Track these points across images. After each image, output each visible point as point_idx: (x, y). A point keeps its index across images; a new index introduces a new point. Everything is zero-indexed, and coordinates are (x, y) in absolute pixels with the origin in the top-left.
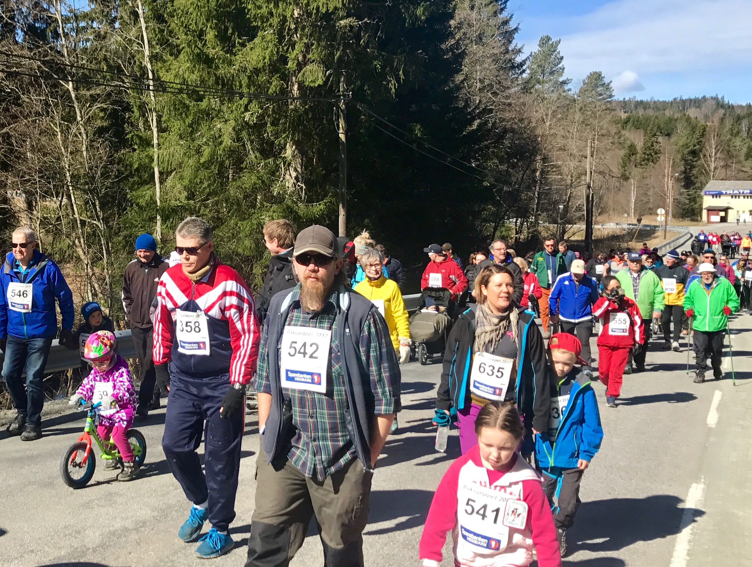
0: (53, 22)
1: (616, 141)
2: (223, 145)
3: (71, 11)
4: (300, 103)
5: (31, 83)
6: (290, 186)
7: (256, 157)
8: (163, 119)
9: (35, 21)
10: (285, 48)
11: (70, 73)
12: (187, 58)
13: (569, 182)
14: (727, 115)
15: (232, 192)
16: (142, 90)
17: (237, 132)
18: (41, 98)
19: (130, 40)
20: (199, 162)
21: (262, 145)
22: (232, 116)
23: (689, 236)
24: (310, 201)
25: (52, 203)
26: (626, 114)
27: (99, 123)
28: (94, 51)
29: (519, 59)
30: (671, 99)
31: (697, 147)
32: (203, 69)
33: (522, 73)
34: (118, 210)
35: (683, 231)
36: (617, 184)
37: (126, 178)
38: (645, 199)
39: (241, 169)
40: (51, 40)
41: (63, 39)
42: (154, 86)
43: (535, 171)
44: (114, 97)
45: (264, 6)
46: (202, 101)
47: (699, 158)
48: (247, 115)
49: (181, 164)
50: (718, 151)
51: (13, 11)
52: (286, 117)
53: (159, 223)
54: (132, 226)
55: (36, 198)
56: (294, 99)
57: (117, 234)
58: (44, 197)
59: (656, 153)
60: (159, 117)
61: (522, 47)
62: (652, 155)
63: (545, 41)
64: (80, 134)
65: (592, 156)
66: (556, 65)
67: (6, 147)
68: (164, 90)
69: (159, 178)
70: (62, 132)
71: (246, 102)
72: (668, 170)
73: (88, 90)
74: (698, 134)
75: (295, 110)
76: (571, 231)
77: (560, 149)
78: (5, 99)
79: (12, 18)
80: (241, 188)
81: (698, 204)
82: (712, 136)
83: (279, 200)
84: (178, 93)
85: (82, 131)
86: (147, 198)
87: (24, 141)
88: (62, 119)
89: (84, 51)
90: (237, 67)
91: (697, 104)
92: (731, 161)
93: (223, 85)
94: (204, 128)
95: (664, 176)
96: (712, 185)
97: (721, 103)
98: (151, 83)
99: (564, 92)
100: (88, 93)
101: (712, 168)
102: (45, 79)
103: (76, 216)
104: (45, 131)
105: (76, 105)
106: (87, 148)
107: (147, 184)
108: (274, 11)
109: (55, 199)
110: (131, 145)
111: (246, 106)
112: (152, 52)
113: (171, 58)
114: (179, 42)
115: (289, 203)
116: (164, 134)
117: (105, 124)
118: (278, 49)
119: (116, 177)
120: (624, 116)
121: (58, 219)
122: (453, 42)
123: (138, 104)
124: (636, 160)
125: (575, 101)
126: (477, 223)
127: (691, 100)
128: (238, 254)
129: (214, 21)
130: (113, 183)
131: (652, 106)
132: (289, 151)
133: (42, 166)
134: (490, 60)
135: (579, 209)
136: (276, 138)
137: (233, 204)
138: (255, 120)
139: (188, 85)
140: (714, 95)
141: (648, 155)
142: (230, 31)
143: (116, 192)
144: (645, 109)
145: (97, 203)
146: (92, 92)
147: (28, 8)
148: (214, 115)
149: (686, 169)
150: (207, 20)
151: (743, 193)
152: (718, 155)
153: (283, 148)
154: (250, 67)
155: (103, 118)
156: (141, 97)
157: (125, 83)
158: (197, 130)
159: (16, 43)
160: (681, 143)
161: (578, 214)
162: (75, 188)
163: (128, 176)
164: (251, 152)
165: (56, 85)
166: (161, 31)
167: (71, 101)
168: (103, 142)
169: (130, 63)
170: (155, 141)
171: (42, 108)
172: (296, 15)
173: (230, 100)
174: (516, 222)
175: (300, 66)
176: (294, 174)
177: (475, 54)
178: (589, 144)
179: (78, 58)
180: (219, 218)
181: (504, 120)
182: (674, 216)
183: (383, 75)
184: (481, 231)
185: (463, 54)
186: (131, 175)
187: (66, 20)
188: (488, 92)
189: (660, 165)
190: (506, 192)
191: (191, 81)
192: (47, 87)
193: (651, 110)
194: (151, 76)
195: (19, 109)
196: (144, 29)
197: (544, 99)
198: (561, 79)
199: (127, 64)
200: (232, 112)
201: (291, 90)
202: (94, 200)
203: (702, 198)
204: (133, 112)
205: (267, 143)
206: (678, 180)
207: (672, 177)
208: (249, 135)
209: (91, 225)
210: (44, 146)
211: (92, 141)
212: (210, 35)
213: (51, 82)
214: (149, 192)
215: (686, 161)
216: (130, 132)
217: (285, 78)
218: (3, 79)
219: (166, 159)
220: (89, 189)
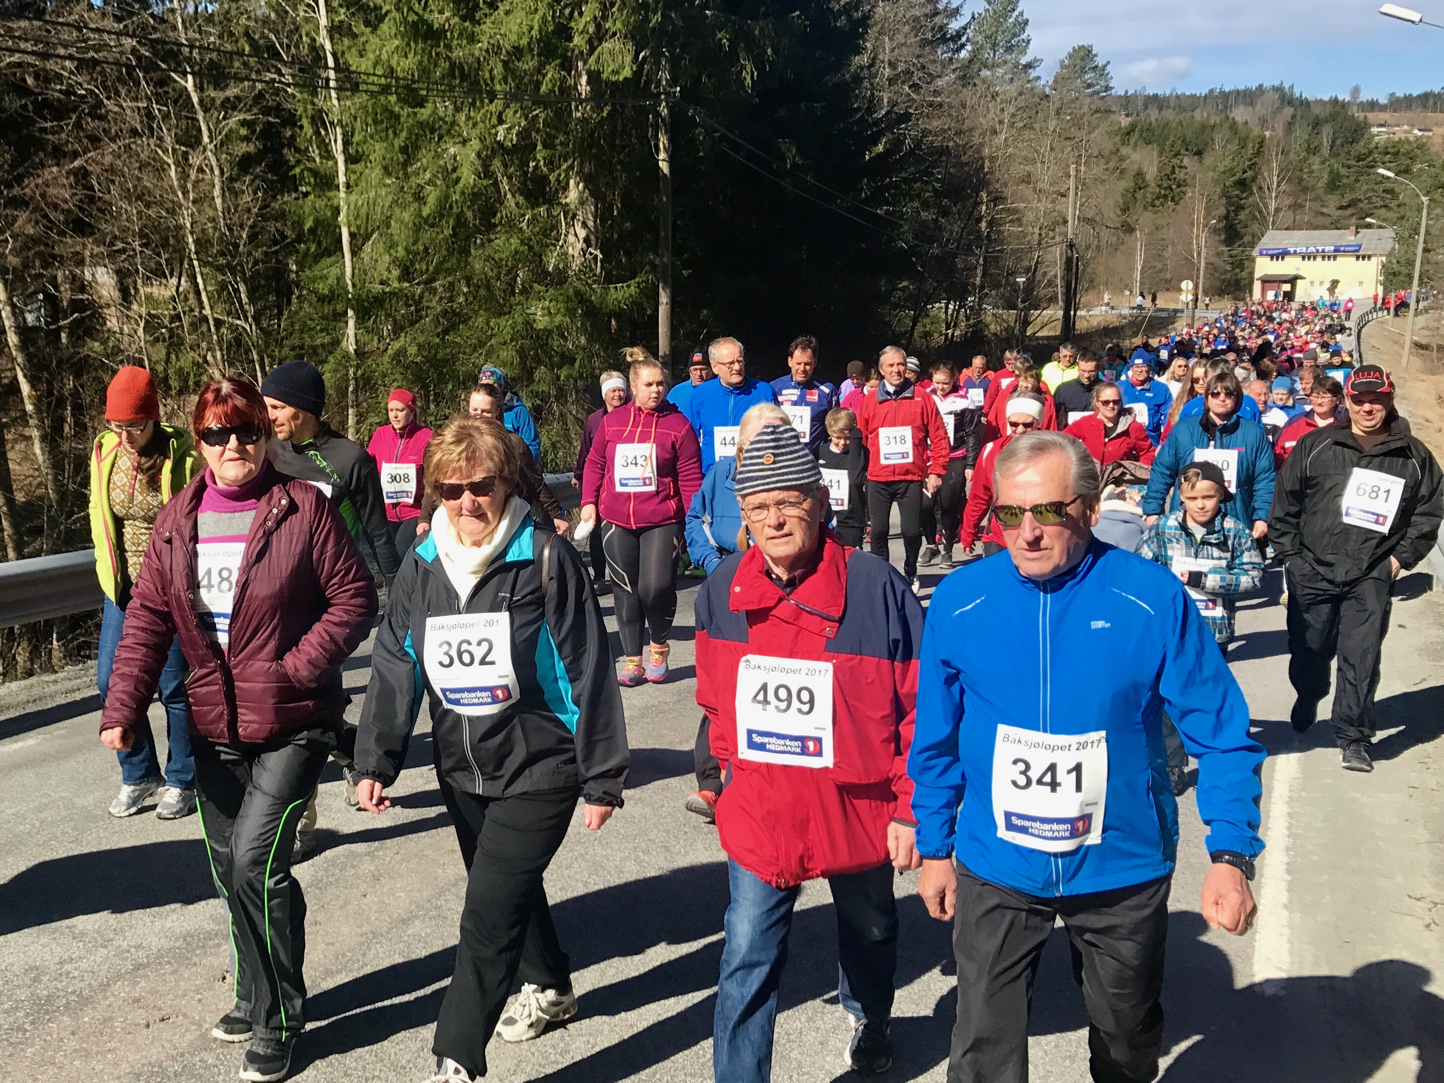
1: (1113, 166)
2: (461, 185)
4: (592, 109)
5: (119, 79)
6: (576, 255)
7: (517, 204)
8: (357, 138)
10: (567, 12)
11: (189, 60)
12: (393, 31)
13: (1036, 237)
14: (1298, 117)
15: (477, 266)
16: (316, 88)
17: (484, 161)
18: (140, 105)
20: (420, 216)
21: (524, 183)
22: (475, 133)
24: (610, 279)
25: (164, 289)
26: (1129, 119)
27: (242, 148)
29: (955, 25)
30: (1204, 91)
31: (1249, 174)
32: (423, 51)
33: (958, 50)
36: (1115, 239)
37: (291, 245)
38: (1159, 265)
39: (491, 227)
42: (336, 80)
43: (979, 219)
44: (266, 100)
46: (422, 106)
47: (1252, 193)
48: (501, 129)
49: (390, 217)
50: (1283, 179)
52: (567, 133)
53: (351, 323)
55: (135, 282)
56: (581, 101)
58: (149, 278)
59: (1179, 186)
60: (348, 136)
62: (1171, 189)
64: (209, 166)
65: (1076, 191)
66: (1015, 35)
67: (81, 193)
68: (355, 88)
69: (351, 244)
70: (177, 164)
71: (499, 108)
72: (1199, 215)
73: (220, 89)
74: (1250, 152)
75: (584, 120)
76: (1039, 321)
77: (1022, 181)
78: (75, 107)
80: (493, 259)
81: (1246, 271)
82: (1274, 153)
83: (560, 278)
84: (380, 93)
85: (213, 162)
86: (331, 281)
87: (113, 182)
88: (177, 142)
89: (213, 18)
90: (483, 45)
91: (1248, 100)
92: (1303, 197)
93: (463, 77)
94: (425, 157)
95: (1192, 224)
96: (1272, 239)
97: (1287, 97)
98: (332, 74)
100: (221, 95)
101: (1273, 206)
102: (146, 72)
103: (207, 311)
104: (149, 164)
105: (200, 116)
106: (222, 192)
107: (329, 255)
109: (168, 282)
110: (300, 186)
111: (500, 115)
112: (332, 21)
113: (368, 30)
115: (577, 284)
116: (358, 167)
117: (251, 148)
118: (554, 12)
119: (275, 242)
120: (1125, 122)
121: (176, 317)
123: (310, 112)
124: (1145, 197)
125: (1047, 96)
126: (883, 312)
127: (1237, 92)
131: (1172, 105)
132: (573, 194)
133: (145, 226)
134: (907, 28)
135: (1052, 283)
136: (552, 170)
137: (479, 287)
138: (515, 138)
139: (397, 78)
141: (1165, 189)
144: (1161, 109)
145: (243, 288)
146: (229, 93)
148: (443, 132)
149: (1228, 212)
151: (1323, 251)
152: (1283, 187)
153: (563, 188)
154: (506, 46)
155: (248, 138)
156: (316, 101)
157: (283, 76)
158: (416, 158)
159: (92, 7)
160: (1222, 169)
162: (203, 263)
163: (295, 241)
164: (509, 196)
165: (164, 81)
167: (191, 108)
168: (253, 181)
169: (292, 40)
170: (342, 179)
171: (142, 122)
173: (473, 104)
174: (947, 308)
175: (593, 43)
176: (582, 233)
178: (1072, 173)
179: (200, 32)
180: (455, 314)
181: (930, 132)
183: (734, 56)
185: (867, 20)
186: (299, 239)
188: (903, 83)
189: (1186, 206)
191: (403, 71)
192: (148, 84)
193: (1171, 111)
194: (331, 62)
195: (100, 124)
197: (996, 94)
198: (1024, 60)
199: (286, 41)
201: (576, 84)
202: (237, 283)
203: (1254, 261)
204: (301, 127)
205: (534, 180)
206: (1215, 231)
207: (1204, 226)
208: (506, 166)
209: (233, 328)
210: (147, 190)
211: (231, 179)
213: (156, 76)
214: (335, 271)
215: (1228, 198)
216: (298, 162)
217: (567, 65)
218: (72, 72)
219: (363, 211)
220: (228, 265)
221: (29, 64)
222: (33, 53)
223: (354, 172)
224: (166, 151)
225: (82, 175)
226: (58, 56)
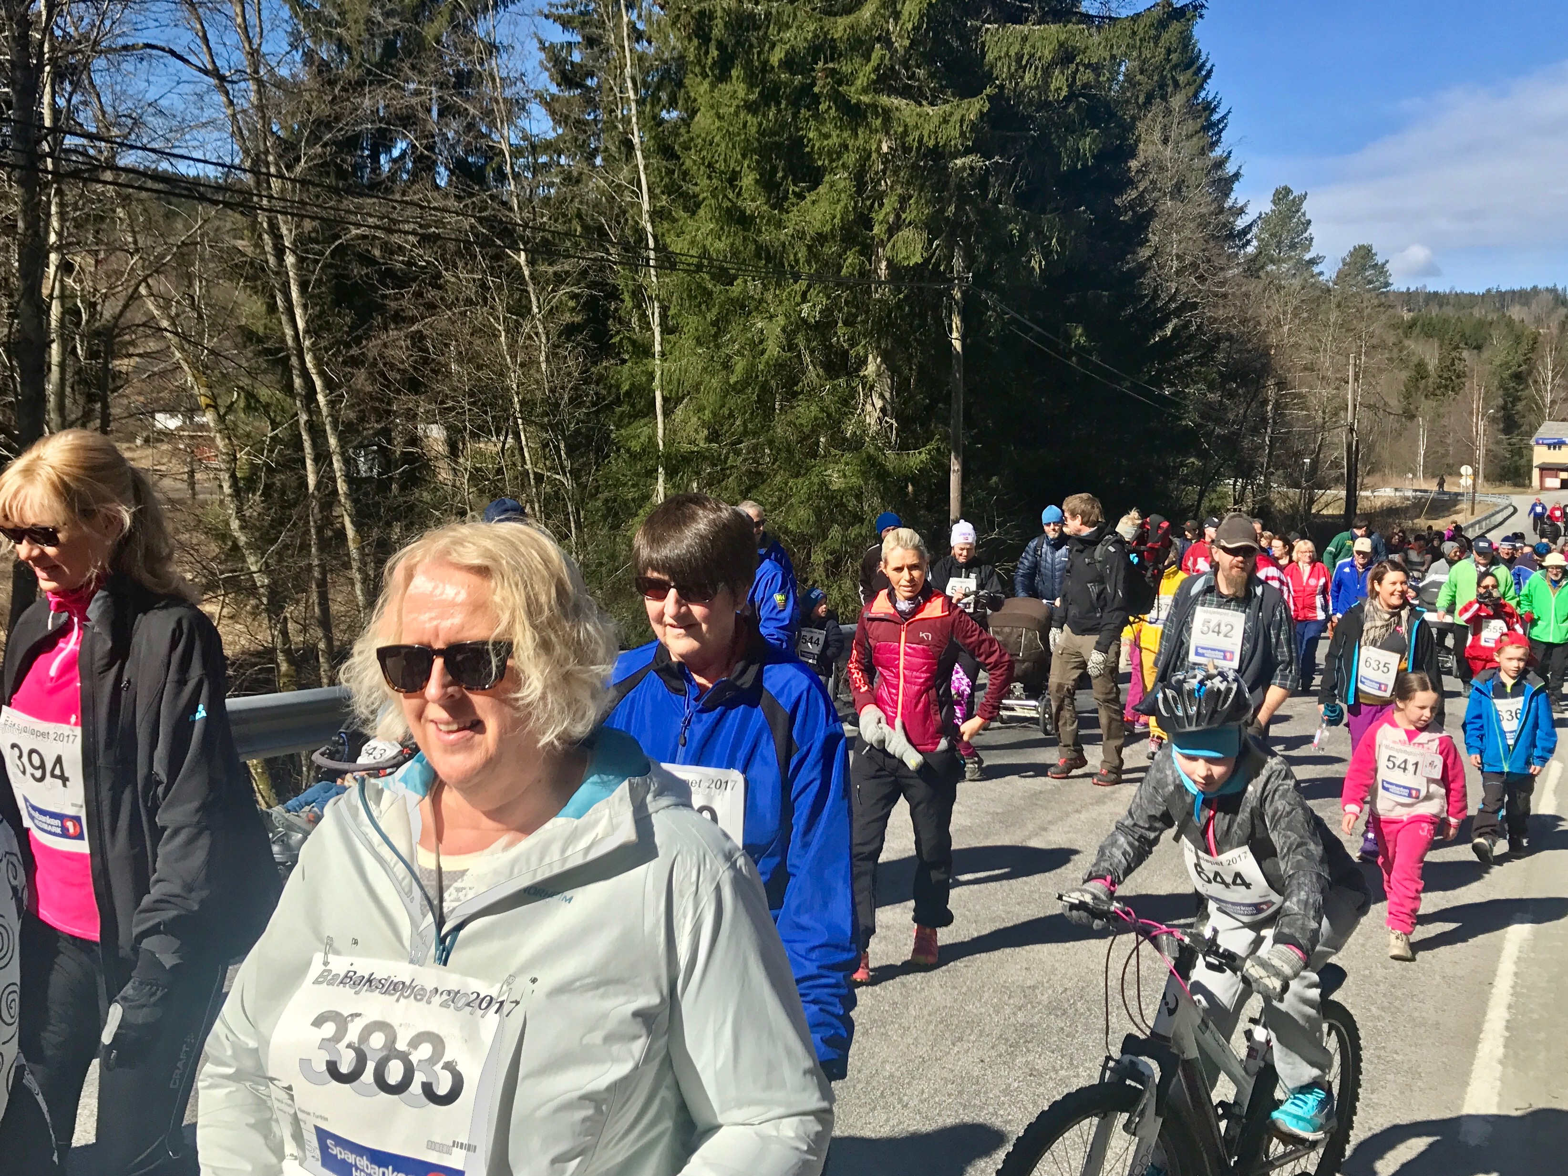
0: (496, 155)
1: (1395, 356)
2: (766, 356)
3: (525, 138)
4: (890, 290)
5: (458, 253)
6: (873, 423)
7: (818, 375)
8: (671, 313)
9: (467, 153)
10: (868, 203)
11: (522, 238)
12: (710, 216)
13: (1319, 420)
15: (779, 430)
16: (637, 266)
17: (788, 335)
18: (475, 276)
19: (619, 186)
20: (728, 382)
21: (828, 356)
22: (780, 310)
23: (1511, 509)
24: (903, 447)
25: (490, 446)
26: (1412, 314)
27: (567, 318)
28: (561, 203)
29: (1241, 223)
30: (1482, 290)
31: (1524, 367)
32: (735, 234)
33: (1244, 246)
34: (597, 459)
35: (1502, 501)
36: (1396, 425)
37: (609, 407)
38: (1441, 451)
39: (795, 395)
40: (493, 183)
41: (512, 183)
42: (656, 259)
43: (1265, 402)
44: (592, 276)
45: (834, 134)
46: (733, 284)
47: (1527, 387)
48: (805, 308)
49: (700, 384)
50: (1557, 374)
51: (433, 136)
52: (867, 312)
53: (661, 479)
54: (618, 484)
55: (463, 437)
56: (880, 283)
57: (593, 496)
58: (477, 435)
59: (1458, 377)
60: (664, 310)
61: (1246, 205)
62: (1452, 380)
63: (1282, 195)
64: (537, 334)
65: (1356, 380)
66: (1299, 234)
67: (417, 354)
68: (673, 267)
69: (663, 407)
70: (507, 331)
71: (804, 288)
72: (1477, 405)
73: (550, 264)
74: (1524, 347)
75: (882, 301)
76: (1323, 500)
77: (1306, 368)
78: (417, 277)
79: (431, 148)
80: (795, 424)
81: (1525, 459)
82: (1548, 349)
83: (855, 444)
84: (696, 272)
85: (541, 329)
86: (643, 439)
87: (447, 345)
88: (509, 311)
89: (546, 201)
90: (789, 231)
91: (1524, 300)
93: (769, 259)
94: (735, 329)
95: (1471, 413)
96: (1548, 429)
98: (652, 254)
99: (1313, 276)
100: (551, 270)
101: (1548, 401)
102: (482, 246)
103: (528, 466)
104: (481, 329)
105: (531, 288)
106: (547, 357)
107: (643, 417)
108: (850, 143)
109: (494, 439)
110: (619, 354)
111: (804, 295)
112: (654, 206)
113: (685, 215)
114: (697, 189)
115: (871, 450)
116: (671, 337)
117: (578, 319)
118: (856, 203)
119: (594, 404)
120: (1407, 316)
121: (499, 471)
122: (1134, 194)
123: (631, 288)
124: (1426, 386)
125: (1329, 290)
126: (1171, 486)
127: (1513, 292)
128: (787, 532)
129: (755, 157)
130: (587, 414)
131: (1452, 301)
132: (872, 367)
133: (474, 386)
134: (1192, 225)
135: (1335, 464)
136: (852, 346)
137: (781, 449)
138: (818, 315)
139: (710, 259)
140: (1550, 285)
141: (1446, 379)
142: (780, 174)
143: (593, 429)
144: (1441, 306)
145: (562, 446)
146: (557, 268)
147: (456, 132)
148: (752, 306)
149: (1506, 403)
150: (744, 156)
152: (1557, 381)
153: (863, 362)
154: (811, 232)
155: (574, 309)
156: (636, 277)
157: (610, 254)
158: (726, 331)
159: (437, 187)
160: (1498, 361)
161: (1334, 473)
162: (527, 422)
163: (612, 403)
164: (811, 367)
165: (499, 256)
166: (670, 172)
167: (523, 282)
168: (574, 348)
169: (619, 223)
170: (657, 348)
171: (476, 292)
172: (885, 149)
173: (778, 285)
174: (1235, 485)
175: (892, 230)
176: (879, 404)
177: (1170, 215)
178: (1351, 361)
179: (534, 213)
180: (758, 473)
181: (1216, 320)
182: (1487, 478)
183: (1023, 246)
184: (1178, 499)
185: (1151, 214)
186: (618, 402)
187: (517, 152)
188: (1190, 275)
189: (1466, 396)
190: (1219, 436)
191: (718, 252)
192: (484, 259)
193: (1450, 308)
194: (651, 243)
195: (439, 293)
196: (641, 168)
197: (1279, 288)
198: (1307, 257)
199: (613, 223)
200: (781, 302)
201: (876, 269)
202: (558, 441)
203: (1531, 449)
204: (623, 301)
205: (836, 354)
206: (1493, 420)
207: (1483, 415)
208: (808, 340)
209: (552, 482)
210: (478, 354)
211: (555, 346)
212: (748, 180)
213: (491, 251)
214: (646, 431)
215: (1506, 389)
216: (618, 332)
217: (867, 250)
218: (414, 246)
219: (675, 377)
220: (550, 424)
221: (375, 237)
222: (377, 227)
223: (669, 342)
224: (497, 319)
225: (418, 339)
226: (400, 231)
